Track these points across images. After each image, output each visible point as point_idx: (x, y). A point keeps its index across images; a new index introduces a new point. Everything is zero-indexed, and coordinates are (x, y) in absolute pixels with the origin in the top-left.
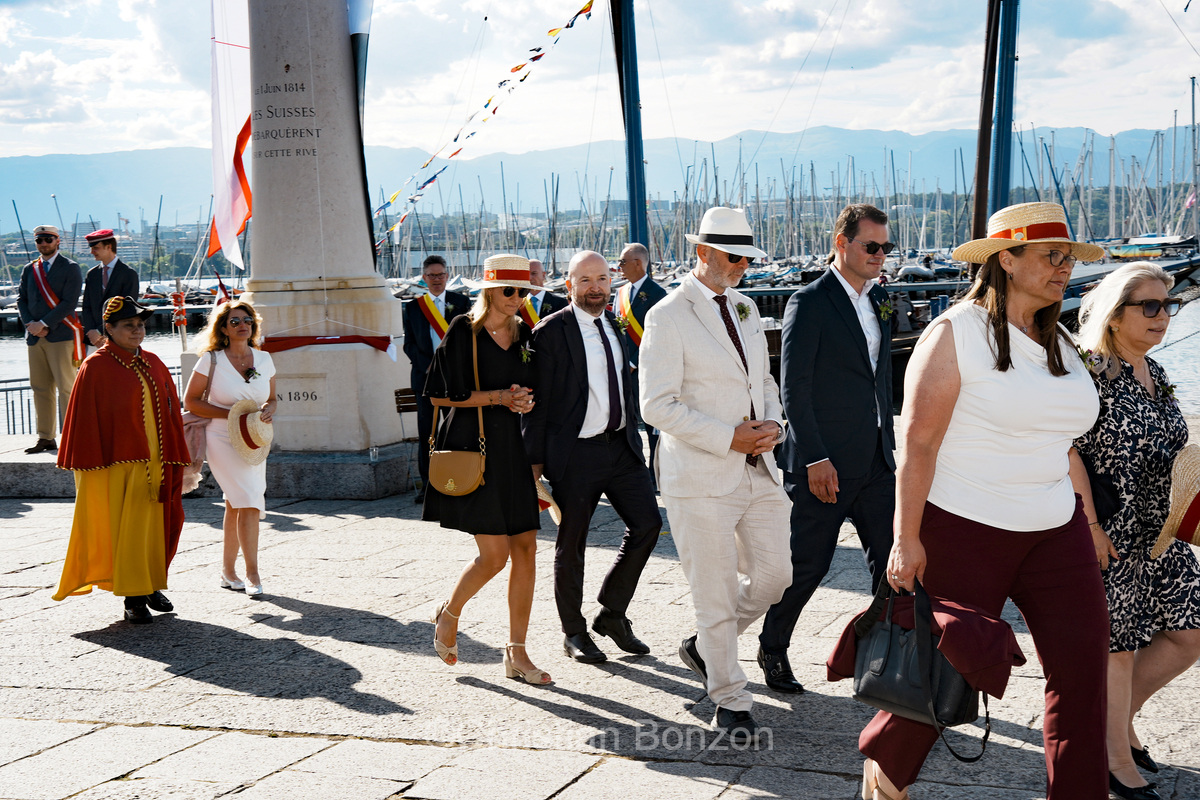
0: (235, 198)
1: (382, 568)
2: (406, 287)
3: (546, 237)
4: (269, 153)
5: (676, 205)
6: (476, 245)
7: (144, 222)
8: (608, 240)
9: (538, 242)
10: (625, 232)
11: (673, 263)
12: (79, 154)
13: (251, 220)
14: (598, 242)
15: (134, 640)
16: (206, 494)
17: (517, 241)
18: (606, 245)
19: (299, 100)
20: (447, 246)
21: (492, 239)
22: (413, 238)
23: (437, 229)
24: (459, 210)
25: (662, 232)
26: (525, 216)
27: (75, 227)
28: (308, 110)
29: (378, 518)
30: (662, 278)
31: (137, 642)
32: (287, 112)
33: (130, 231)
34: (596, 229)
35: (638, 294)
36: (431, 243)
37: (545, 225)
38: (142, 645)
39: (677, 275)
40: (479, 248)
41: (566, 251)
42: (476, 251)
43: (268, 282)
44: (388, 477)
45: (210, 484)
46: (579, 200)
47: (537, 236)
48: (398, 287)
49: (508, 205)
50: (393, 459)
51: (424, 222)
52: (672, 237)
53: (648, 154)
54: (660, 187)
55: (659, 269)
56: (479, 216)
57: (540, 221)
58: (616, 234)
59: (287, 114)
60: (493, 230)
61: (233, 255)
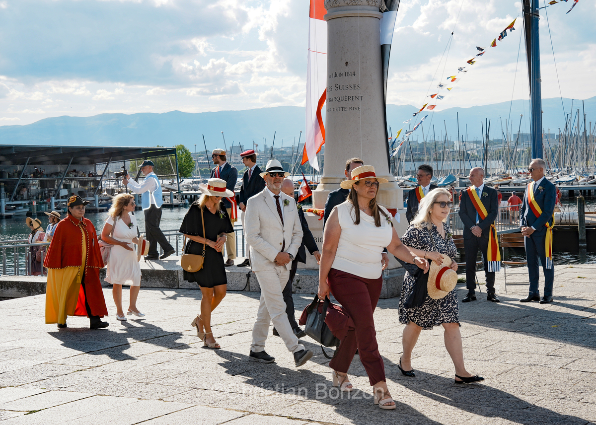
0: (316, 134)
1: (391, 337)
2: (402, 181)
3: (482, 154)
4: (335, 110)
5: (559, 136)
6: (442, 159)
7: (265, 146)
8: (517, 156)
9: (477, 157)
10: (528, 152)
11: (557, 170)
12: (235, 110)
13: (324, 145)
14: (512, 157)
15: (262, 368)
16: (297, 292)
17: (465, 156)
18: (517, 159)
19: (352, 80)
20: (425, 158)
21: (450, 155)
22: (407, 155)
23: (420, 150)
24: (432, 139)
25: (550, 151)
26: (470, 142)
27: (232, 148)
28: (357, 86)
29: (388, 309)
30: (550, 178)
31: (263, 370)
32: (345, 87)
33: (258, 150)
34: (511, 150)
35: (538, 187)
36: (416, 157)
37: (481, 147)
38: (266, 371)
39: (559, 176)
40: (443, 160)
41: (493, 162)
42: (441, 162)
43: (332, 178)
44: (394, 286)
45: (299, 286)
46: (502, 133)
47: (476, 154)
48: (398, 181)
49: (460, 136)
50: (397, 277)
51: (413, 146)
52: (556, 155)
53: (544, 107)
54: (551, 125)
55: (548, 173)
56: (443, 143)
57: (478, 145)
58: (523, 153)
59: (345, 88)
60: (451, 150)
61: (315, 164)
